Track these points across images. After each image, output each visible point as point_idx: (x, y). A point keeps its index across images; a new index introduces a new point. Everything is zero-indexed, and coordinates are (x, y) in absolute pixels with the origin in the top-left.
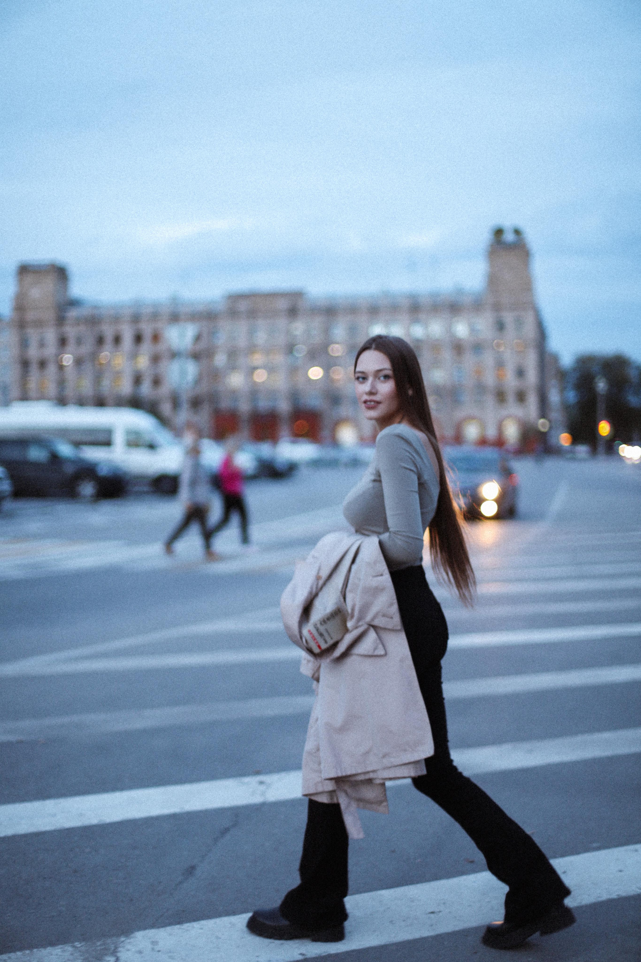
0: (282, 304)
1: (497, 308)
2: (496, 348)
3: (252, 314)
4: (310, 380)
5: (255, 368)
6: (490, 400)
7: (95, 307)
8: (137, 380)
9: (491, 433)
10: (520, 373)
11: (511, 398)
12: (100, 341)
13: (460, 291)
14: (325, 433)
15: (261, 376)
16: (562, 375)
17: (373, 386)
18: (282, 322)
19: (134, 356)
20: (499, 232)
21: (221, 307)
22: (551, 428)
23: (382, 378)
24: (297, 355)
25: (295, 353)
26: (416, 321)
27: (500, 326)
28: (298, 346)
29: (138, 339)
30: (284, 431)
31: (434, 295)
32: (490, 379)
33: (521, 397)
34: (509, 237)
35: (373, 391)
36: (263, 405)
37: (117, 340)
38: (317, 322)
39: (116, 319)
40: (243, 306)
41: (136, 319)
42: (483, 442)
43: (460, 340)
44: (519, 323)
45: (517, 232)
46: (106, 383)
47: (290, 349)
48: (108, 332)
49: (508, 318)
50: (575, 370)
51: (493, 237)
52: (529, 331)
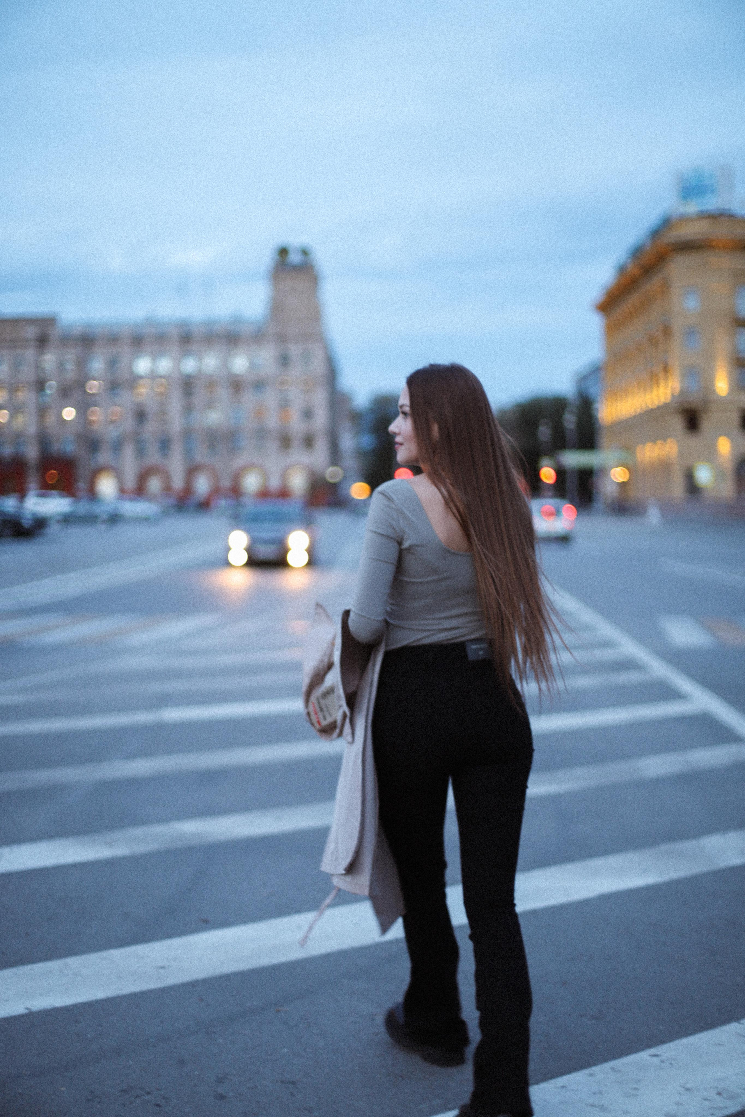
0: (31, 332)
1: (282, 339)
2: (278, 386)
4: (63, 421)
6: (273, 445)
9: (274, 483)
10: (308, 414)
11: (296, 443)
13: (237, 320)
14: (82, 485)
15: (4, 417)
16: (356, 417)
18: (30, 353)
20: (283, 252)
22: (345, 477)
24: (48, 393)
25: (45, 390)
26: (187, 353)
27: (284, 361)
28: (49, 382)
30: (32, 482)
31: (209, 324)
32: (272, 421)
33: (309, 442)
34: (295, 258)
38: (71, 355)
42: (264, 494)
43: (237, 376)
44: (306, 357)
45: (305, 252)
47: (40, 385)
49: (295, 350)
50: (372, 410)
51: (277, 257)
52: (318, 365)
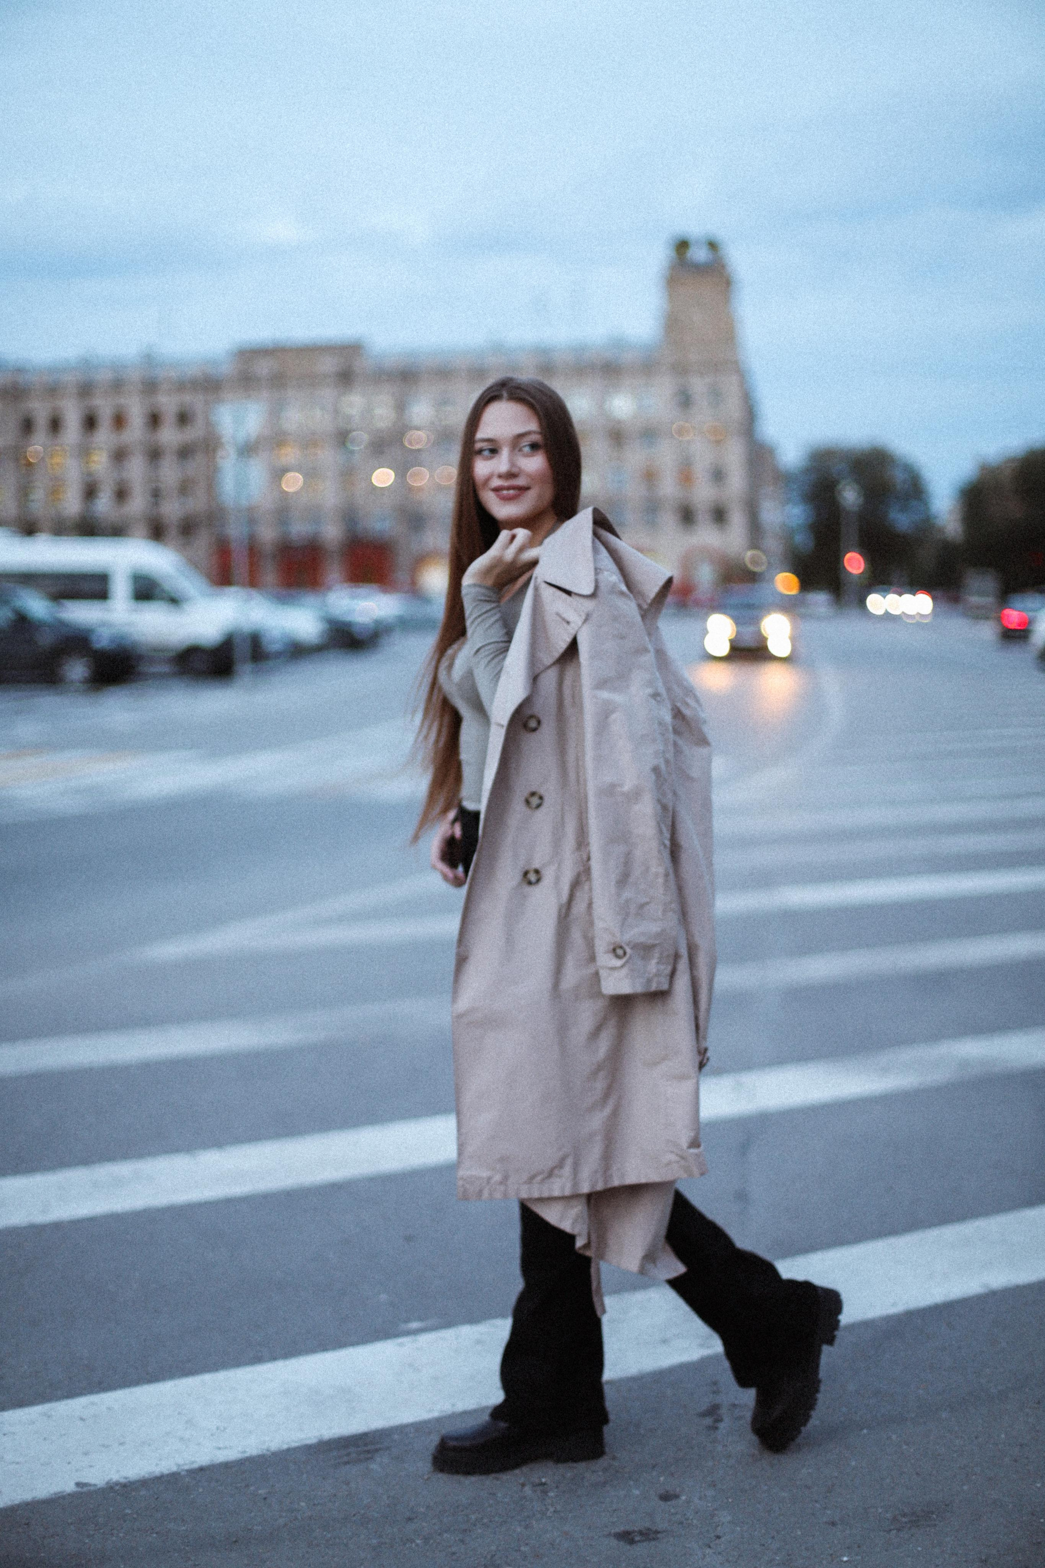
0: (328, 365)
1: (681, 369)
2: (676, 436)
3: (278, 381)
4: (375, 488)
5: (285, 470)
6: (669, 520)
7: (20, 370)
8: (90, 492)
10: (718, 475)
11: (702, 518)
12: (27, 426)
13: (619, 343)
14: (402, 576)
15: (293, 482)
16: (783, 478)
17: (512, 464)
18: (327, 394)
19: (84, 452)
20: (682, 246)
21: (227, 369)
22: (769, 565)
23: (527, 449)
24: (351, 448)
25: (349, 445)
27: (685, 401)
28: (354, 433)
29: (90, 423)
30: (334, 572)
31: (577, 349)
32: (668, 487)
33: (719, 515)
34: (699, 254)
35: (514, 470)
36: (299, 529)
37: (55, 425)
38: (386, 395)
39: (53, 390)
40: (263, 368)
41: (86, 390)
43: (618, 423)
44: (716, 395)
45: (713, 245)
46: (38, 495)
47: (342, 438)
48: (41, 411)
49: (698, 385)
50: (807, 471)
51: (673, 254)
52: (733, 408)
